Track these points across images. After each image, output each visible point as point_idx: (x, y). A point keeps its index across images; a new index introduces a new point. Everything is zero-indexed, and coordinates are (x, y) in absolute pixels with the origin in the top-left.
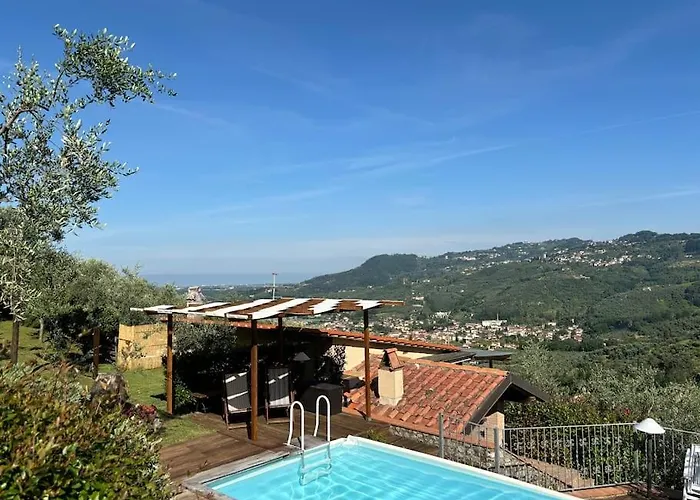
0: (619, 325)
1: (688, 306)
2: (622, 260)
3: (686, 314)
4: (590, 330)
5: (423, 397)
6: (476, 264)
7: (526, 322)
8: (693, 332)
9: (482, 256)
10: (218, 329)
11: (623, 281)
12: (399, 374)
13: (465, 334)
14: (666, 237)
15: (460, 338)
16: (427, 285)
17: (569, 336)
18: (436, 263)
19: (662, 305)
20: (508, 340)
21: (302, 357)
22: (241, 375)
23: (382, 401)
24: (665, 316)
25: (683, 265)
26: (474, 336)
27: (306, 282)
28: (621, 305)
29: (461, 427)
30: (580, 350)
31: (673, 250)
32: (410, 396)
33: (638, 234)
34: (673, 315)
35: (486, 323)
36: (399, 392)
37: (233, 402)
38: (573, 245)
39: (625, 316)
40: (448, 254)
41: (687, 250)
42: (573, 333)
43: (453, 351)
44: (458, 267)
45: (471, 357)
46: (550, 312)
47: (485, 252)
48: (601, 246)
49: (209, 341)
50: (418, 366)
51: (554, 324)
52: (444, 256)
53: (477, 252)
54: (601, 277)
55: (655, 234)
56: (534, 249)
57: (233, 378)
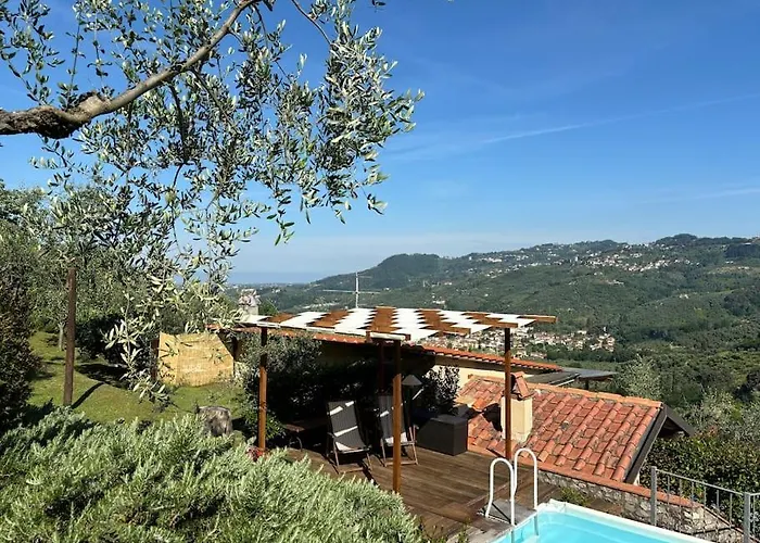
0: (653, 335)
1: (726, 316)
2: (658, 264)
3: (724, 324)
4: (623, 340)
6: (502, 266)
7: (554, 330)
8: (732, 344)
9: (508, 257)
11: (660, 287)
13: (488, 341)
14: (705, 241)
15: (483, 345)
16: (448, 288)
17: (600, 346)
18: (459, 264)
19: (700, 314)
20: (534, 348)
24: (703, 326)
25: (723, 271)
26: (499, 343)
27: (318, 282)
28: (659, 313)
30: (612, 361)
31: (713, 255)
33: (676, 237)
34: (711, 325)
38: (607, 247)
39: (659, 325)
40: (472, 255)
41: (728, 255)
42: (605, 342)
44: (483, 269)
46: (580, 319)
47: (512, 253)
48: (636, 249)
51: (584, 332)
52: (467, 257)
53: (504, 253)
54: (635, 283)
55: (695, 237)
56: (565, 251)
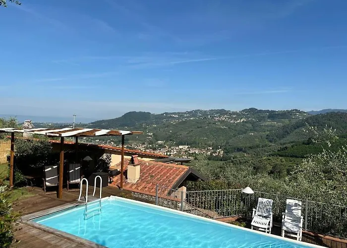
0: (239, 150)
1: (267, 142)
2: (242, 120)
3: (266, 145)
4: (227, 152)
5: (149, 179)
6: (178, 119)
7: (199, 147)
8: (268, 154)
9: (181, 115)
10: (41, 143)
11: (241, 130)
12: (138, 168)
13: (171, 152)
14: (261, 111)
15: (168, 153)
16: (155, 128)
17: (217, 154)
18: (159, 117)
19: (257, 142)
20: (190, 155)
21: (88, 158)
22: (54, 167)
23: (128, 181)
24: (258, 146)
25: (267, 123)
26: (175, 152)
28: (240, 141)
29: (166, 192)
30: (221, 160)
31: (264, 117)
32: (143, 178)
33: (250, 109)
34: (261, 146)
35: (181, 147)
36: (138, 176)
37: (48, 181)
38: (222, 112)
39: (241, 146)
40: (166, 113)
41: (269, 117)
42: (219, 152)
43: (165, 158)
44: (170, 120)
45: (173, 160)
46: (210, 142)
47: (183, 113)
48: (234, 113)
49: (36, 149)
50: (148, 164)
51: (211, 148)
52: (163, 114)
53: (179, 113)
54: (233, 127)
55: (257, 109)
56: (205, 113)
57: (50, 169)
